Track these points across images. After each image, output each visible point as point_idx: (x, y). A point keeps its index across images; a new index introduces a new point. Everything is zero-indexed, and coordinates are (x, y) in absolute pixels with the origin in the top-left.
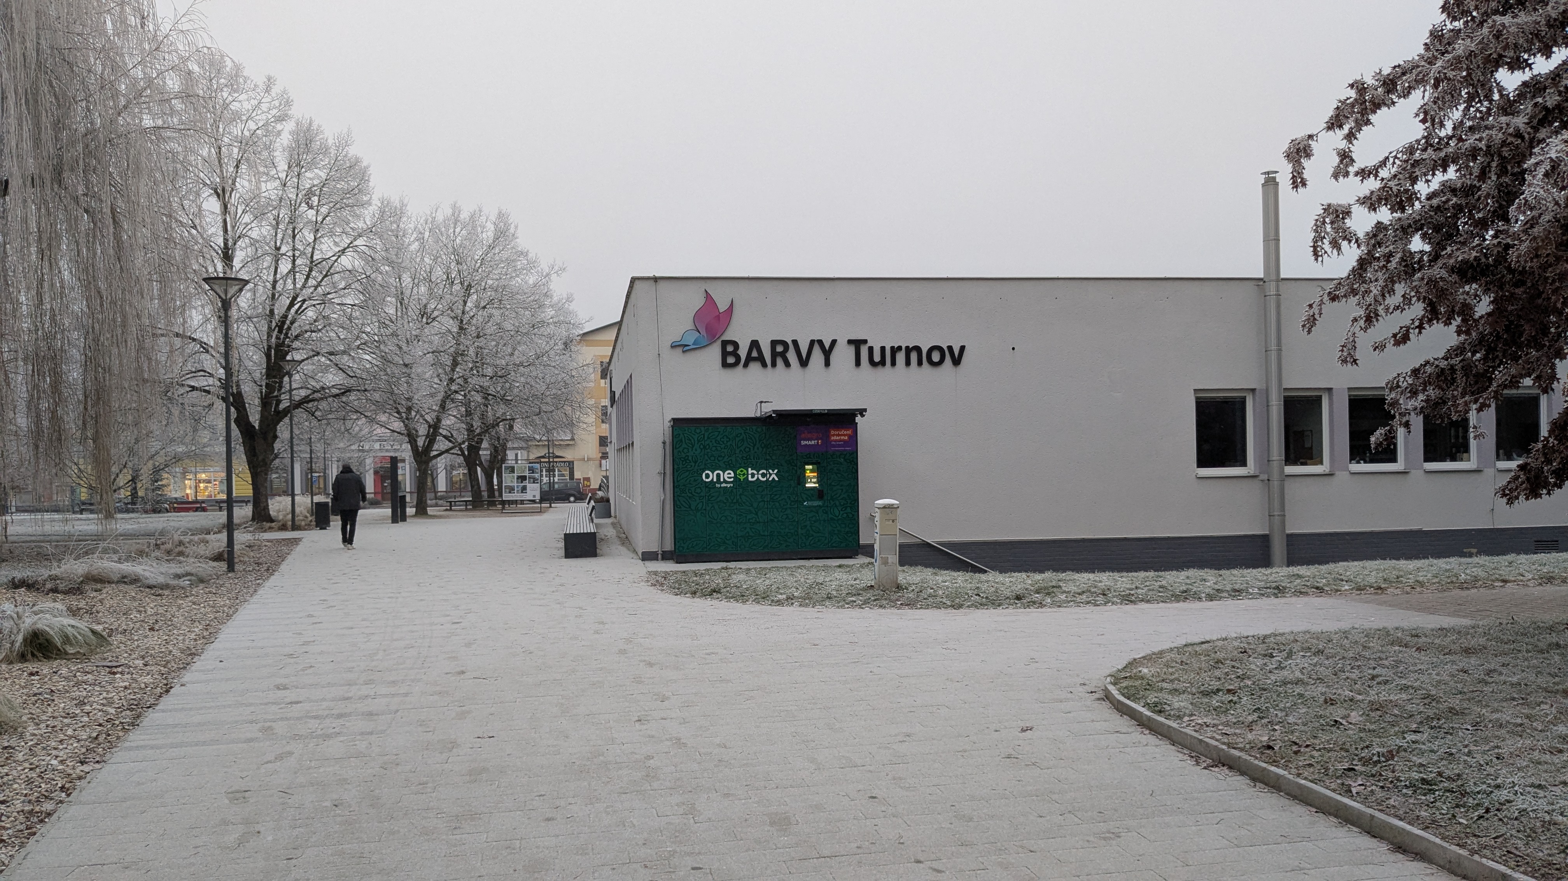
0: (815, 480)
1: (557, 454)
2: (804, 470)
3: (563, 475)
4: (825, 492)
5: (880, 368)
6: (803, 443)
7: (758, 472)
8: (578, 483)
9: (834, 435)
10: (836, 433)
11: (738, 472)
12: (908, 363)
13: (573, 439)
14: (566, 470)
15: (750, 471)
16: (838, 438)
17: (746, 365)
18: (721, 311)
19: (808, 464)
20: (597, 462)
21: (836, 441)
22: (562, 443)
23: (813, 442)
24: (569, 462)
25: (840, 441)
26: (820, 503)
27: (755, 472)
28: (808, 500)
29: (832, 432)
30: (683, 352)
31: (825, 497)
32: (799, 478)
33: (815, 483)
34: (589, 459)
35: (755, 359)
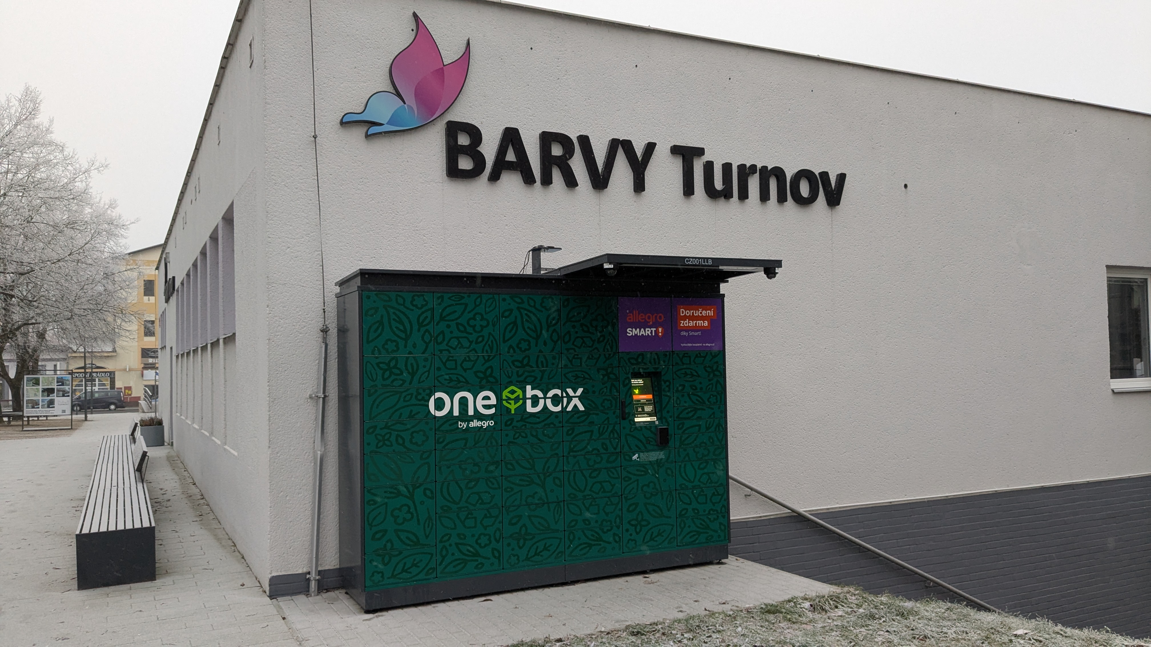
0: (648, 409)
1: (98, 365)
2: (630, 389)
3: (104, 385)
4: (671, 432)
5: (722, 201)
6: (631, 332)
7: (545, 393)
8: (119, 393)
9: (685, 318)
10: (688, 313)
11: (505, 393)
12: (764, 197)
13: (114, 351)
14: (107, 380)
15: (530, 392)
16: (692, 324)
17: (494, 177)
18: (446, 61)
19: (637, 376)
20: (140, 372)
21: (687, 329)
22: (103, 354)
23: (648, 332)
24: (110, 373)
25: (695, 329)
26: (660, 455)
27: (540, 394)
28: (639, 451)
29: (683, 312)
30: (367, 136)
31: (671, 443)
32: (623, 405)
33: (650, 414)
34: (130, 370)
35: (510, 166)
